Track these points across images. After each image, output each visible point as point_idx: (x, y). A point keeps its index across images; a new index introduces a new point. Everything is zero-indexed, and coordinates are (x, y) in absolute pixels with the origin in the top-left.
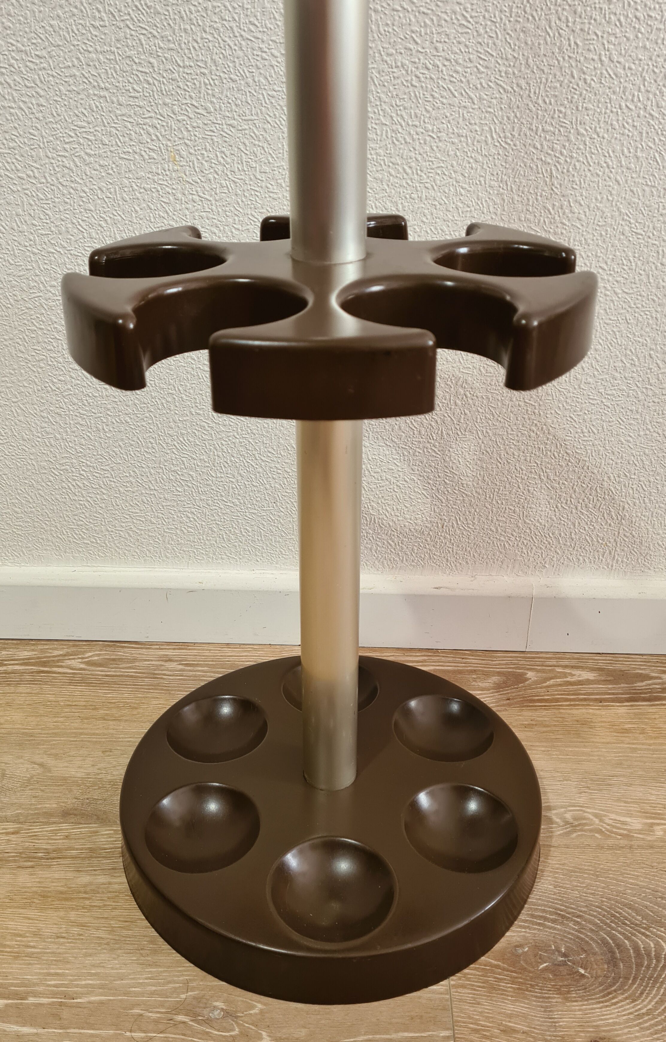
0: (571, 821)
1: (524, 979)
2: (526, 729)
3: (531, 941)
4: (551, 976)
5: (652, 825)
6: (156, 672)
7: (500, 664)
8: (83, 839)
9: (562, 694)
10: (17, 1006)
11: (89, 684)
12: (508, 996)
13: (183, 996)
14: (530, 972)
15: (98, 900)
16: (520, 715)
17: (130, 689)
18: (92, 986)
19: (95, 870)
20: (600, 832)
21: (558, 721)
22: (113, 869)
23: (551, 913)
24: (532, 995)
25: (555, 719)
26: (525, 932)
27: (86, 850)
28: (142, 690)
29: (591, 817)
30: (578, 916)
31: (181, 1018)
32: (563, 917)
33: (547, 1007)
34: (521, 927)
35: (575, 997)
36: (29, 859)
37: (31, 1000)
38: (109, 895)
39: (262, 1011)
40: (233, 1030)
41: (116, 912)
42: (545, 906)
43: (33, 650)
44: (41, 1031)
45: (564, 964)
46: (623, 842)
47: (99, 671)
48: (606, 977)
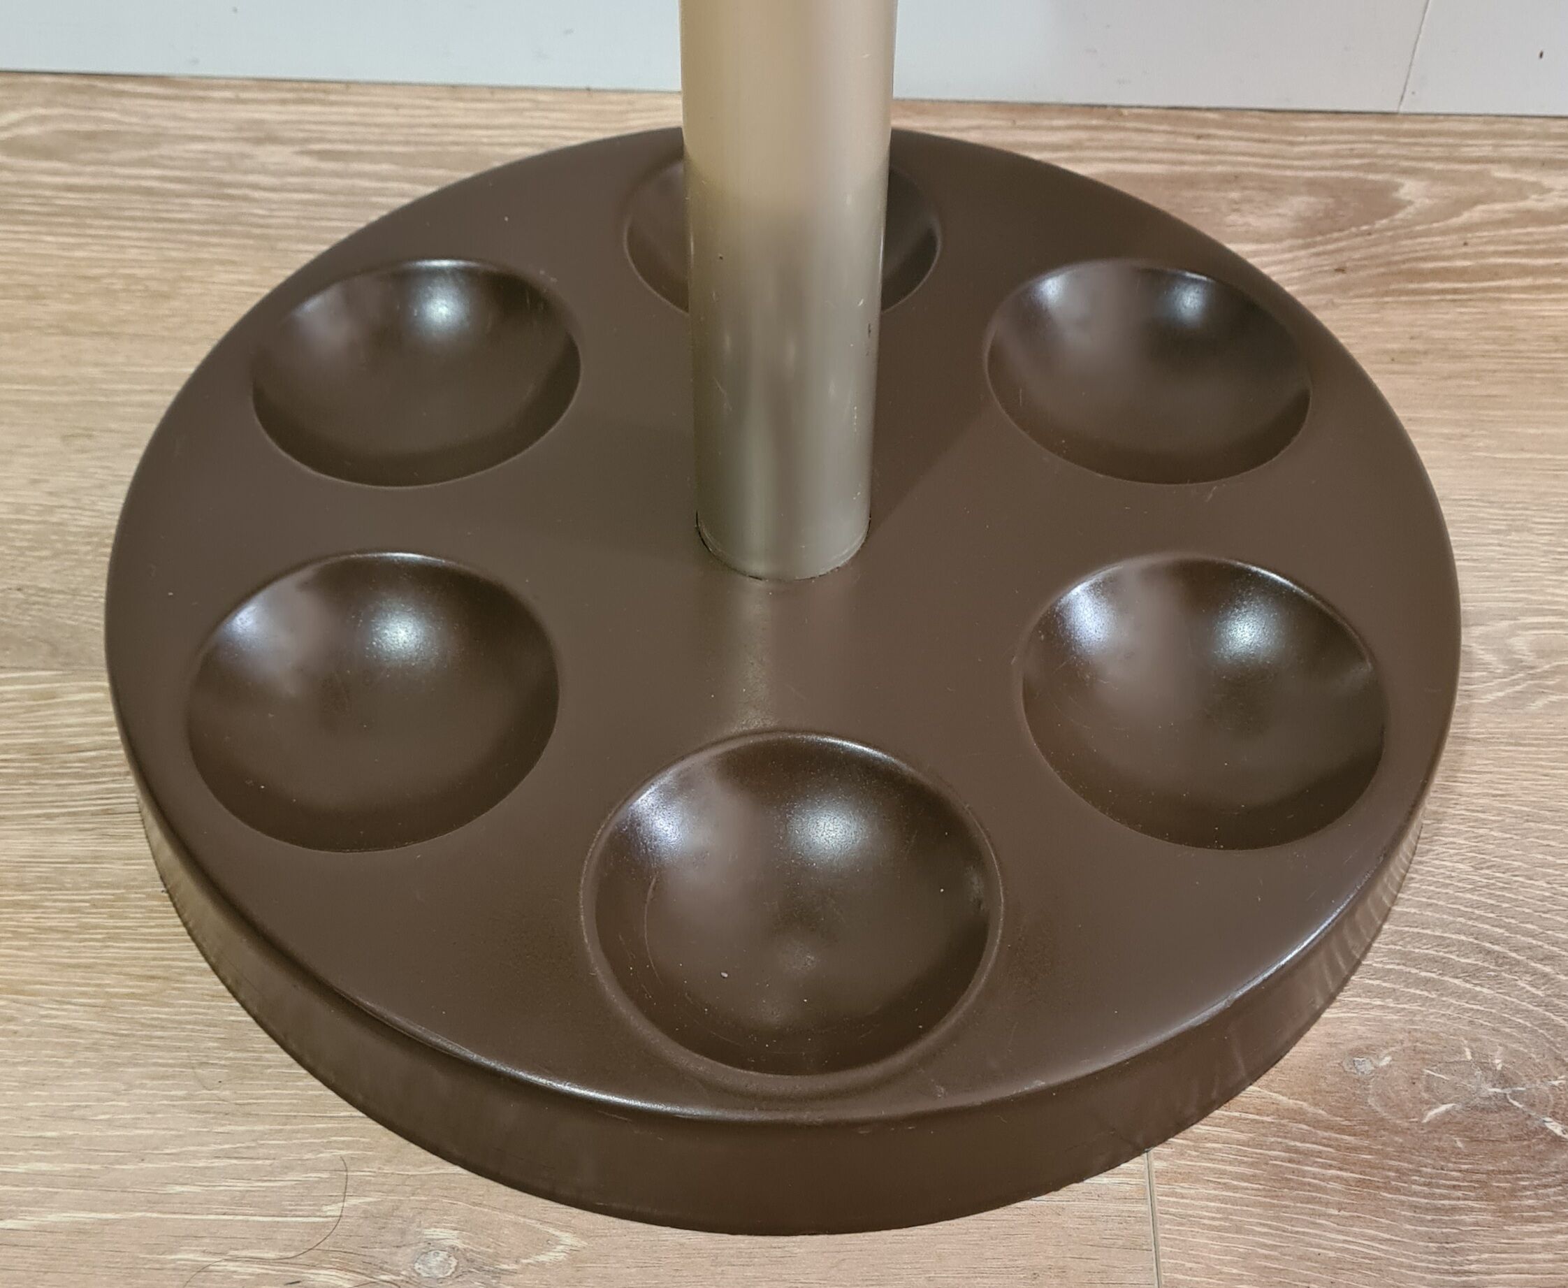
0: (1530, 659)
1: (1377, 1152)
2: (1396, 367)
3: (1401, 1037)
4: (1460, 1144)
6: (227, 177)
7: (1314, 155)
8: (9, 716)
9: (1507, 254)
11: (11, 217)
12: (1327, 1204)
13: (333, 1210)
14: (1396, 1131)
15: (62, 910)
16: (1376, 322)
17: (144, 235)
18: (50, 1179)
19: (49, 817)
21: (1495, 341)
22: (106, 812)
23: (1463, 949)
24: (1402, 1203)
25: (1486, 333)
26: (1382, 1007)
27: (19, 751)
28: (184, 237)
30: (1548, 958)
31: (326, 1277)
32: (1500, 959)
33: (1447, 1239)
34: (1369, 991)
35: (1532, 1208)
38: (96, 894)
39: (573, 1252)
41: (116, 950)
42: (1445, 925)
45: (1501, 1105)
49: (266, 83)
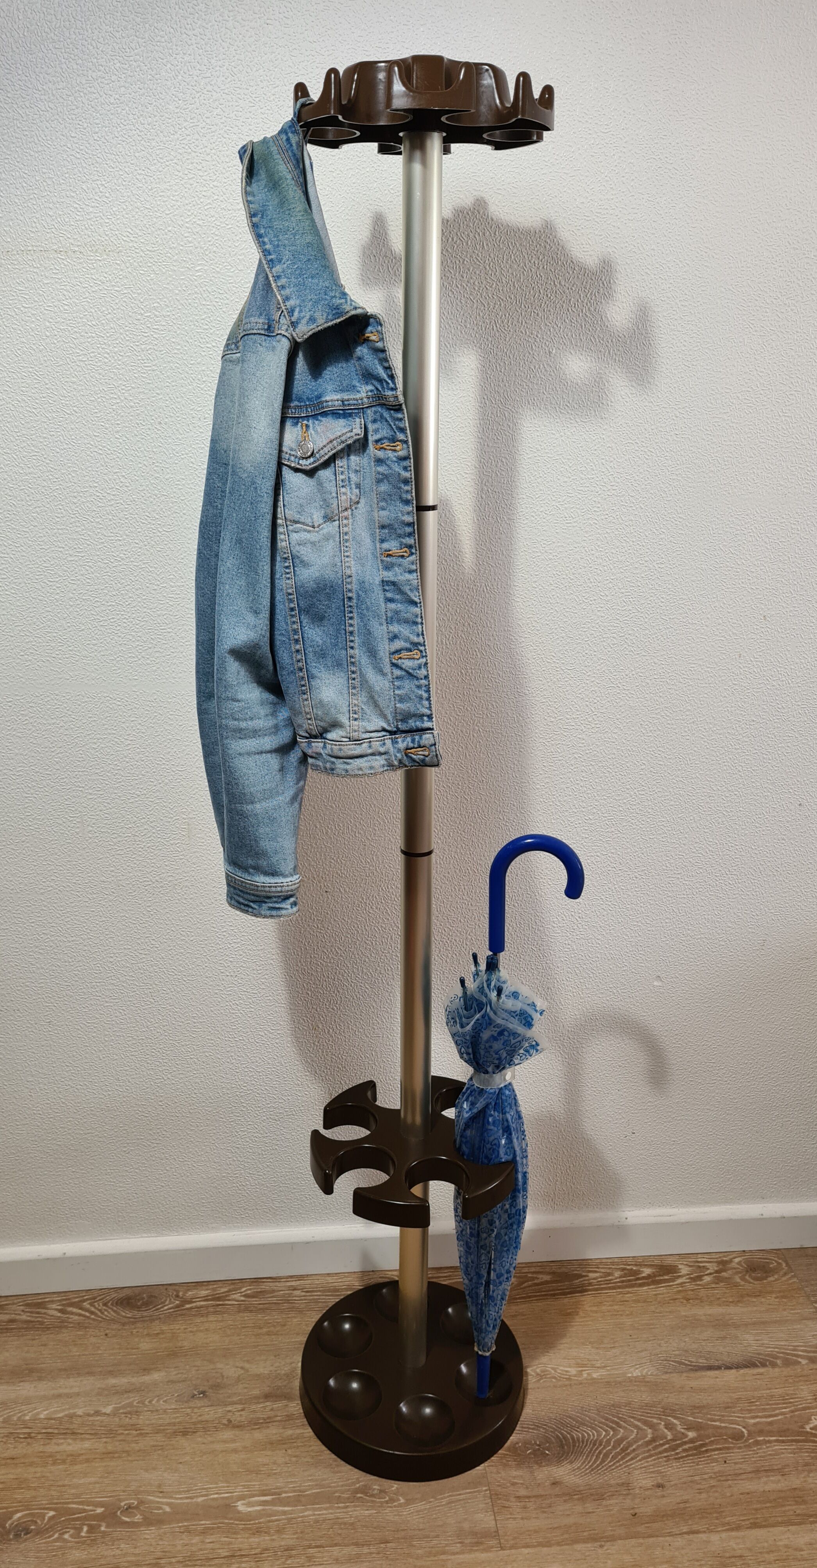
1: (519, 1459)
3: (523, 1441)
4: (533, 1456)
5: (582, 1371)
8: (282, 1409)
10: (278, 1499)
11: (251, 1311)
12: (513, 1468)
13: (358, 1485)
14: (522, 1455)
18: (312, 1485)
20: (555, 1378)
23: (531, 1425)
24: (524, 1466)
26: (519, 1436)
27: (285, 1415)
29: (550, 1369)
30: (545, 1425)
31: (359, 1495)
32: (537, 1426)
33: (531, 1471)
35: (544, 1465)
36: (256, 1424)
37: (284, 1495)
39: (397, 1488)
40: (385, 1498)
42: (528, 1421)
43: (207, 1290)
44: (294, 1508)
45: (539, 1449)
46: (567, 1383)
47: (254, 1301)
48: (559, 1454)
49: (291, 1277)
